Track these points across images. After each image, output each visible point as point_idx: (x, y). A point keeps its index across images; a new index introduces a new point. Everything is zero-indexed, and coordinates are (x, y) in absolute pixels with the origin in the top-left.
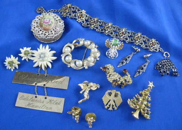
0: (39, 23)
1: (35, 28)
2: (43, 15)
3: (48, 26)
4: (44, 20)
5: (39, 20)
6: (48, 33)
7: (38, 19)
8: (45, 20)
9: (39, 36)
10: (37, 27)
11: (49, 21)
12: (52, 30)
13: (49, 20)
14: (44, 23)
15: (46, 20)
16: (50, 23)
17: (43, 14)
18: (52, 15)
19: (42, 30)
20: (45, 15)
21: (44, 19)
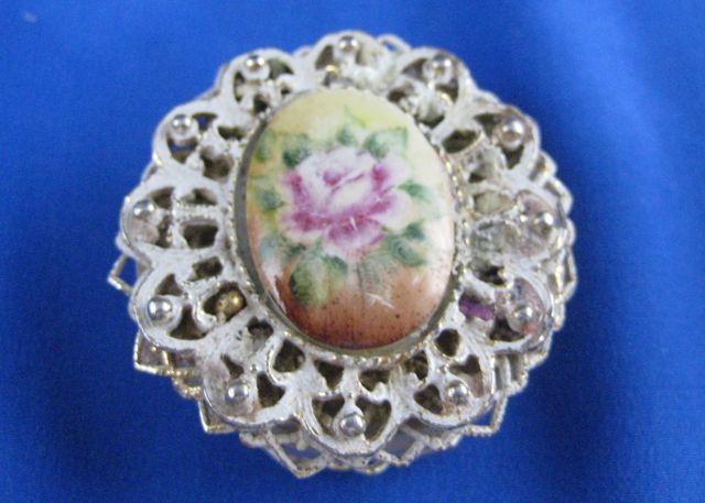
0: (226, 229)
1: (187, 327)
2: (248, 93)
3: (382, 264)
4: (296, 184)
5: (211, 186)
6: (415, 384)
7: (194, 160)
8: (307, 170)
9: (289, 449)
10: (211, 307)
11: (379, 176)
12: (454, 318)
13: (368, 162)
14: (312, 237)
15: (332, 181)
16: (395, 221)
17: (239, 78)
18: (371, 73)
19: (312, 351)
20: (270, 90)
21: (291, 160)
